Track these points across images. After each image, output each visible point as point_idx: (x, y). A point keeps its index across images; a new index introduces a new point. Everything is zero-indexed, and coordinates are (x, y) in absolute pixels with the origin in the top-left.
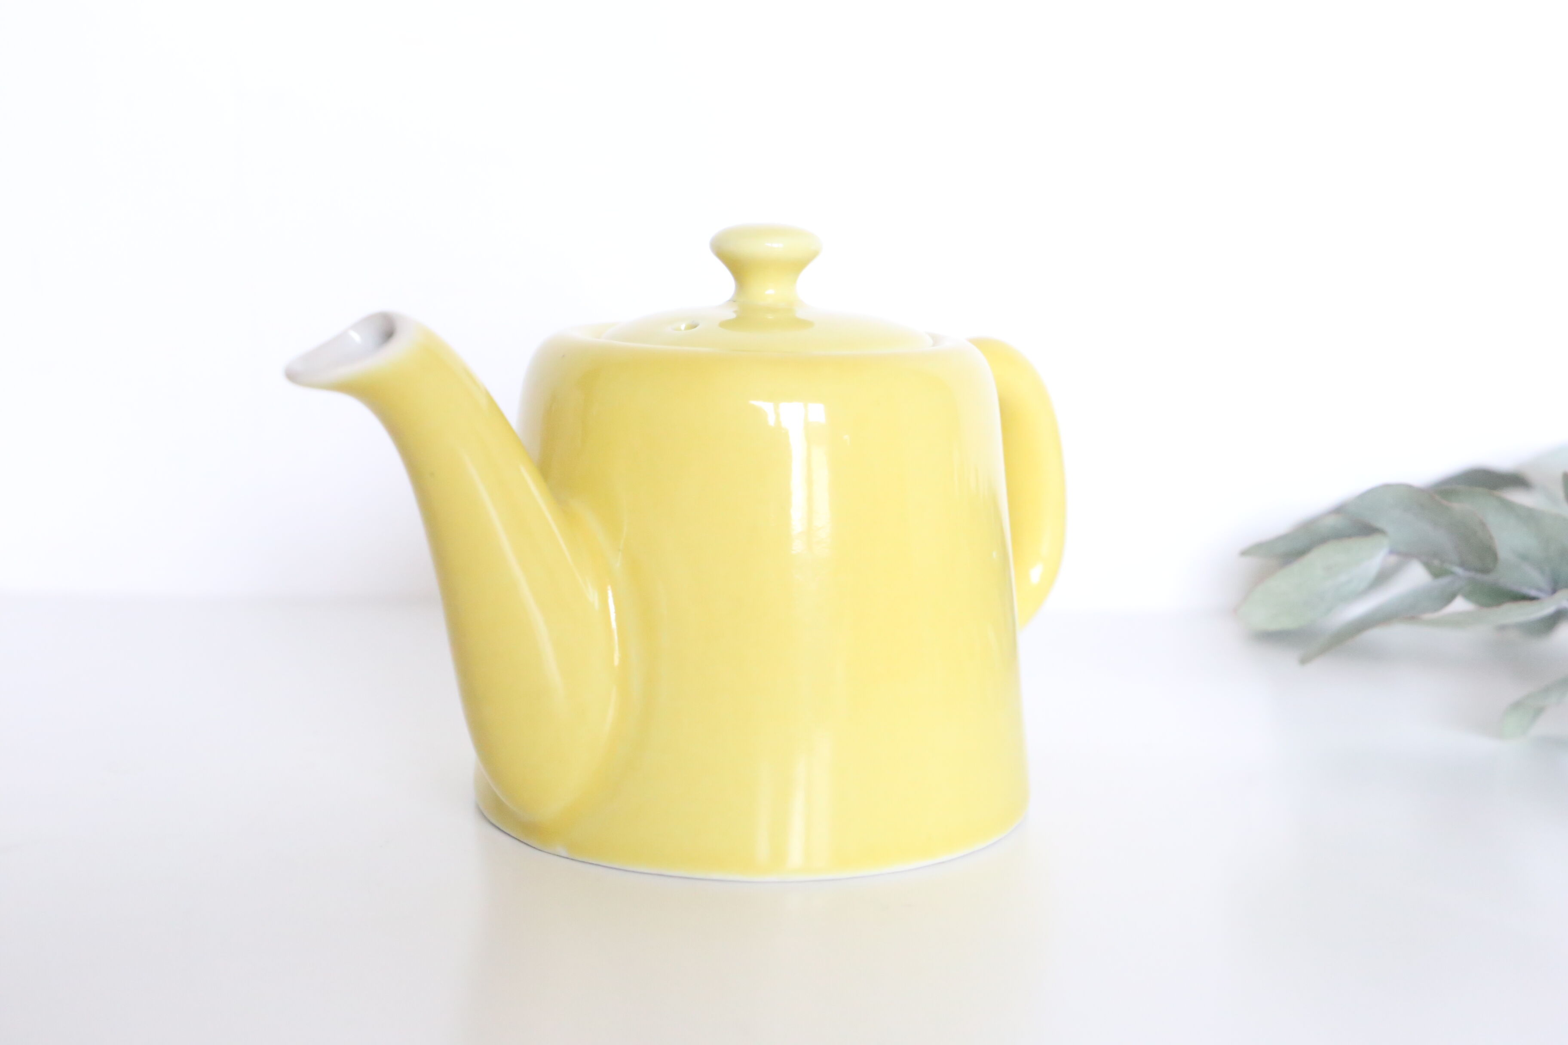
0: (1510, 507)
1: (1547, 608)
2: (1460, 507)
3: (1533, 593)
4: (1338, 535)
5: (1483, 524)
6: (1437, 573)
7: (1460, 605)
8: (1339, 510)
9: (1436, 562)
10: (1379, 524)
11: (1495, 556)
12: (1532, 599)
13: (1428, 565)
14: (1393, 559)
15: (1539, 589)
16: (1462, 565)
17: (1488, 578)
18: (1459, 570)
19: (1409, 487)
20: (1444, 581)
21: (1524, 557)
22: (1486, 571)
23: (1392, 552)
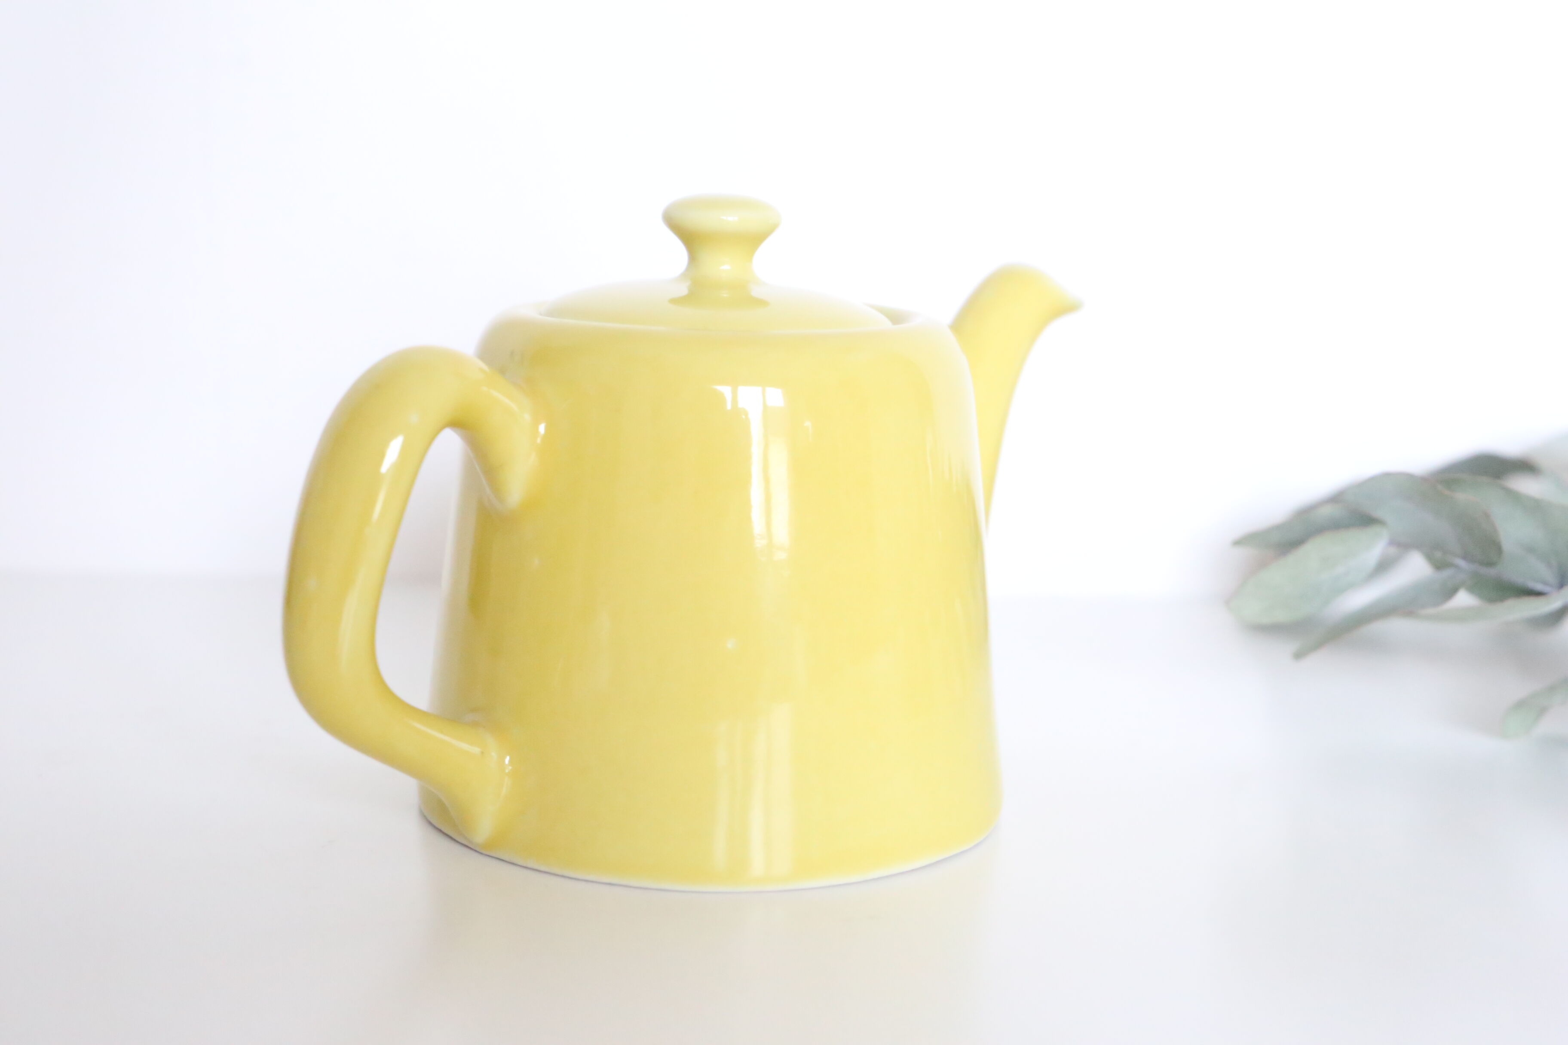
0: (1516, 498)
1: (1554, 603)
2: (1463, 497)
3: (1539, 587)
4: (1335, 526)
5: (1487, 516)
6: (1439, 565)
7: (1463, 599)
8: (1336, 498)
9: (1438, 554)
10: (1378, 513)
11: (1498, 548)
12: (1538, 594)
13: (1430, 558)
14: (1393, 550)
15: (1545, 583)
16: (1465, 557)
17: (1492, 572)
18: (1461, 563)
19: (1409, 477)
20: (1447, 573)
21: (1530, 550)
22: (1490, 564)
23: (1393, 542)
